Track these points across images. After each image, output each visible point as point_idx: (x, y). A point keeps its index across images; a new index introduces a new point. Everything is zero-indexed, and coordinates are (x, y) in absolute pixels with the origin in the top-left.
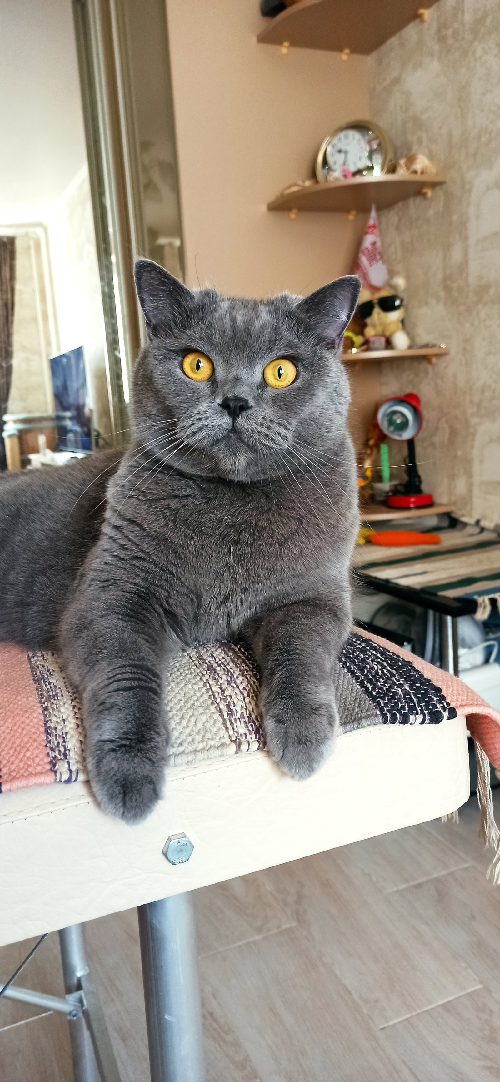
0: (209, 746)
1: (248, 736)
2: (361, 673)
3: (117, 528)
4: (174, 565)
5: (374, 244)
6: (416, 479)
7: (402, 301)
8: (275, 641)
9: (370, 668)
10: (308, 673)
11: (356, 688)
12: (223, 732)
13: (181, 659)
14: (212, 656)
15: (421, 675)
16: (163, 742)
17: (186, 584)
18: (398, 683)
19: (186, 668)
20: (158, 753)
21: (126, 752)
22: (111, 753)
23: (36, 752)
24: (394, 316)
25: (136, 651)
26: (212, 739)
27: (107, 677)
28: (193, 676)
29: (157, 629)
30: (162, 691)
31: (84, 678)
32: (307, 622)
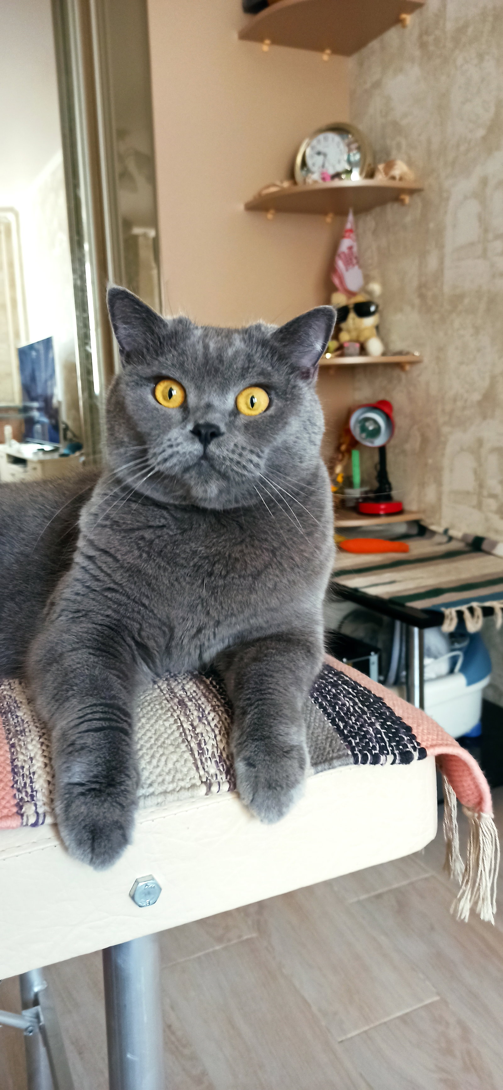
0: (179, 787)
1: (219, 777)
2: (332, 710)
3: (90, 558)
4: (147, 597)
5: (350, 248)
6: (387, 486)
7: (377, 307)
8: (248, 679)
9: (341, 705)
10: (280, 713)
11: (327, 726)
12: (193, 772)
13: (151, 692)
14: (183, 689)
15: (392, 713)
16: (133, 784)
17: (159, 616)
18: (369, 721)
19: (157, 703)
20: (128, 796)
21: (96, 796)
22: (81, 797)
23: (2, 793)
24: (369, 322)
25: (108, 689)
26: (183, 780)
27: (77, 716)
28: (164, 711)
29: (128, 662)
30: (133, 731)
31: (52, 715)
32: (280, 659)
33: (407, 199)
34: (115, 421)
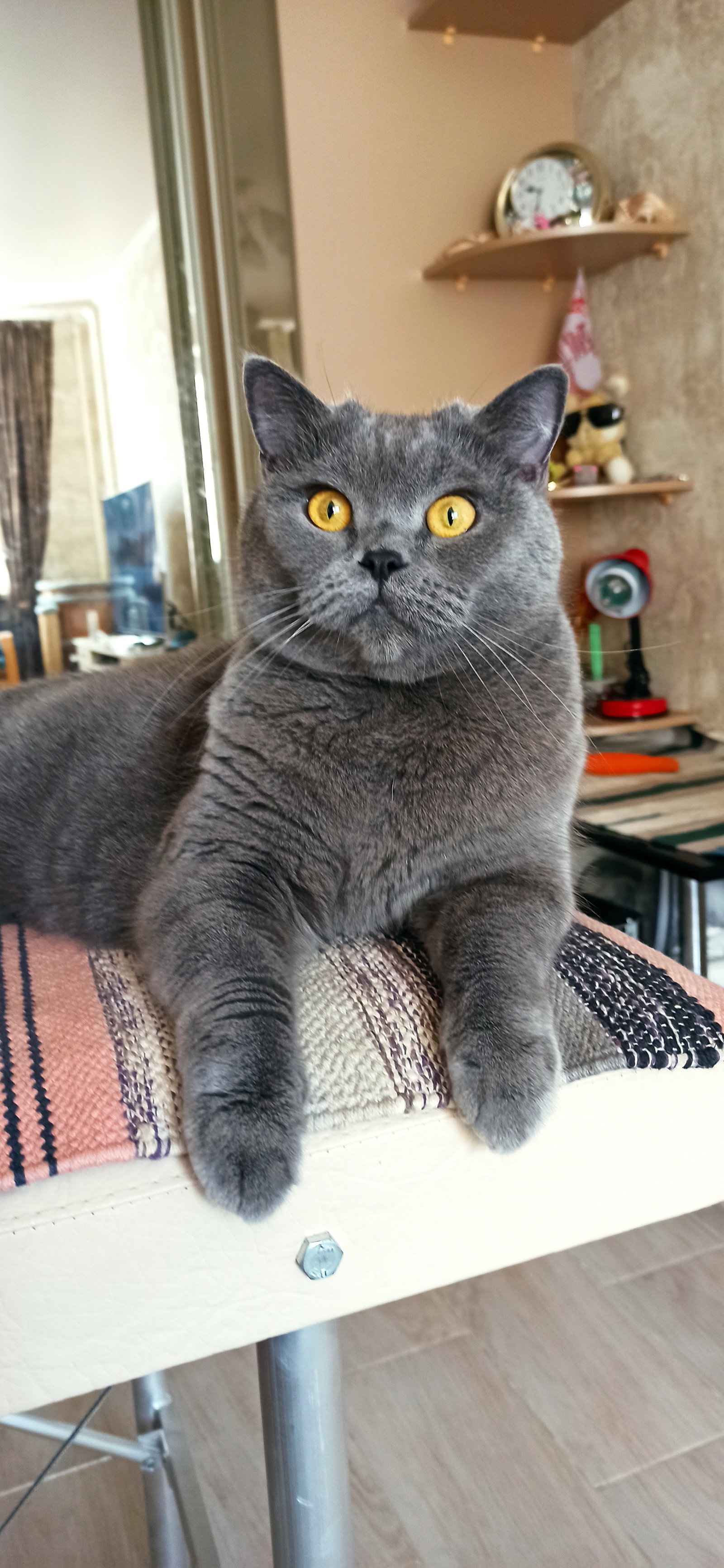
0: (366, 1101)
1: (424, 1086)
2: (590, 988)
3: (224, 760)
4: (311, 814)
5: (581, 327)
6: (642, 676)
7: (622, 411)
8: (463, 941)
9: (603, 980)
10: (514, 989)
11: (583, 1011)
12: (385, 1080)
13: (317, 964)
14: (365, 960)
15: (682, 992)
16: (298, 1096)
17: (328, 843)
18: (647, 1004)
19: (326, 980)
20: (291, 1113)
21: (244, 1111)
22: (222, 1113)
23: (107, 1111)
24: (611, 434)
25: (256, 957)
26: (370, 1091)
27: (213, 996)
28: (337, 992)
29: (284, 919)
30: (294, 1017)
31: (176, 996)
32: (511, 911)
33: (664, 250)
34: (252, 556)
